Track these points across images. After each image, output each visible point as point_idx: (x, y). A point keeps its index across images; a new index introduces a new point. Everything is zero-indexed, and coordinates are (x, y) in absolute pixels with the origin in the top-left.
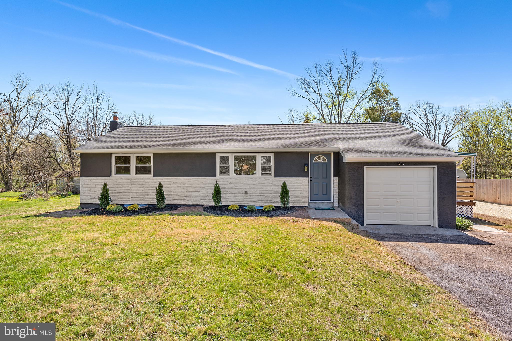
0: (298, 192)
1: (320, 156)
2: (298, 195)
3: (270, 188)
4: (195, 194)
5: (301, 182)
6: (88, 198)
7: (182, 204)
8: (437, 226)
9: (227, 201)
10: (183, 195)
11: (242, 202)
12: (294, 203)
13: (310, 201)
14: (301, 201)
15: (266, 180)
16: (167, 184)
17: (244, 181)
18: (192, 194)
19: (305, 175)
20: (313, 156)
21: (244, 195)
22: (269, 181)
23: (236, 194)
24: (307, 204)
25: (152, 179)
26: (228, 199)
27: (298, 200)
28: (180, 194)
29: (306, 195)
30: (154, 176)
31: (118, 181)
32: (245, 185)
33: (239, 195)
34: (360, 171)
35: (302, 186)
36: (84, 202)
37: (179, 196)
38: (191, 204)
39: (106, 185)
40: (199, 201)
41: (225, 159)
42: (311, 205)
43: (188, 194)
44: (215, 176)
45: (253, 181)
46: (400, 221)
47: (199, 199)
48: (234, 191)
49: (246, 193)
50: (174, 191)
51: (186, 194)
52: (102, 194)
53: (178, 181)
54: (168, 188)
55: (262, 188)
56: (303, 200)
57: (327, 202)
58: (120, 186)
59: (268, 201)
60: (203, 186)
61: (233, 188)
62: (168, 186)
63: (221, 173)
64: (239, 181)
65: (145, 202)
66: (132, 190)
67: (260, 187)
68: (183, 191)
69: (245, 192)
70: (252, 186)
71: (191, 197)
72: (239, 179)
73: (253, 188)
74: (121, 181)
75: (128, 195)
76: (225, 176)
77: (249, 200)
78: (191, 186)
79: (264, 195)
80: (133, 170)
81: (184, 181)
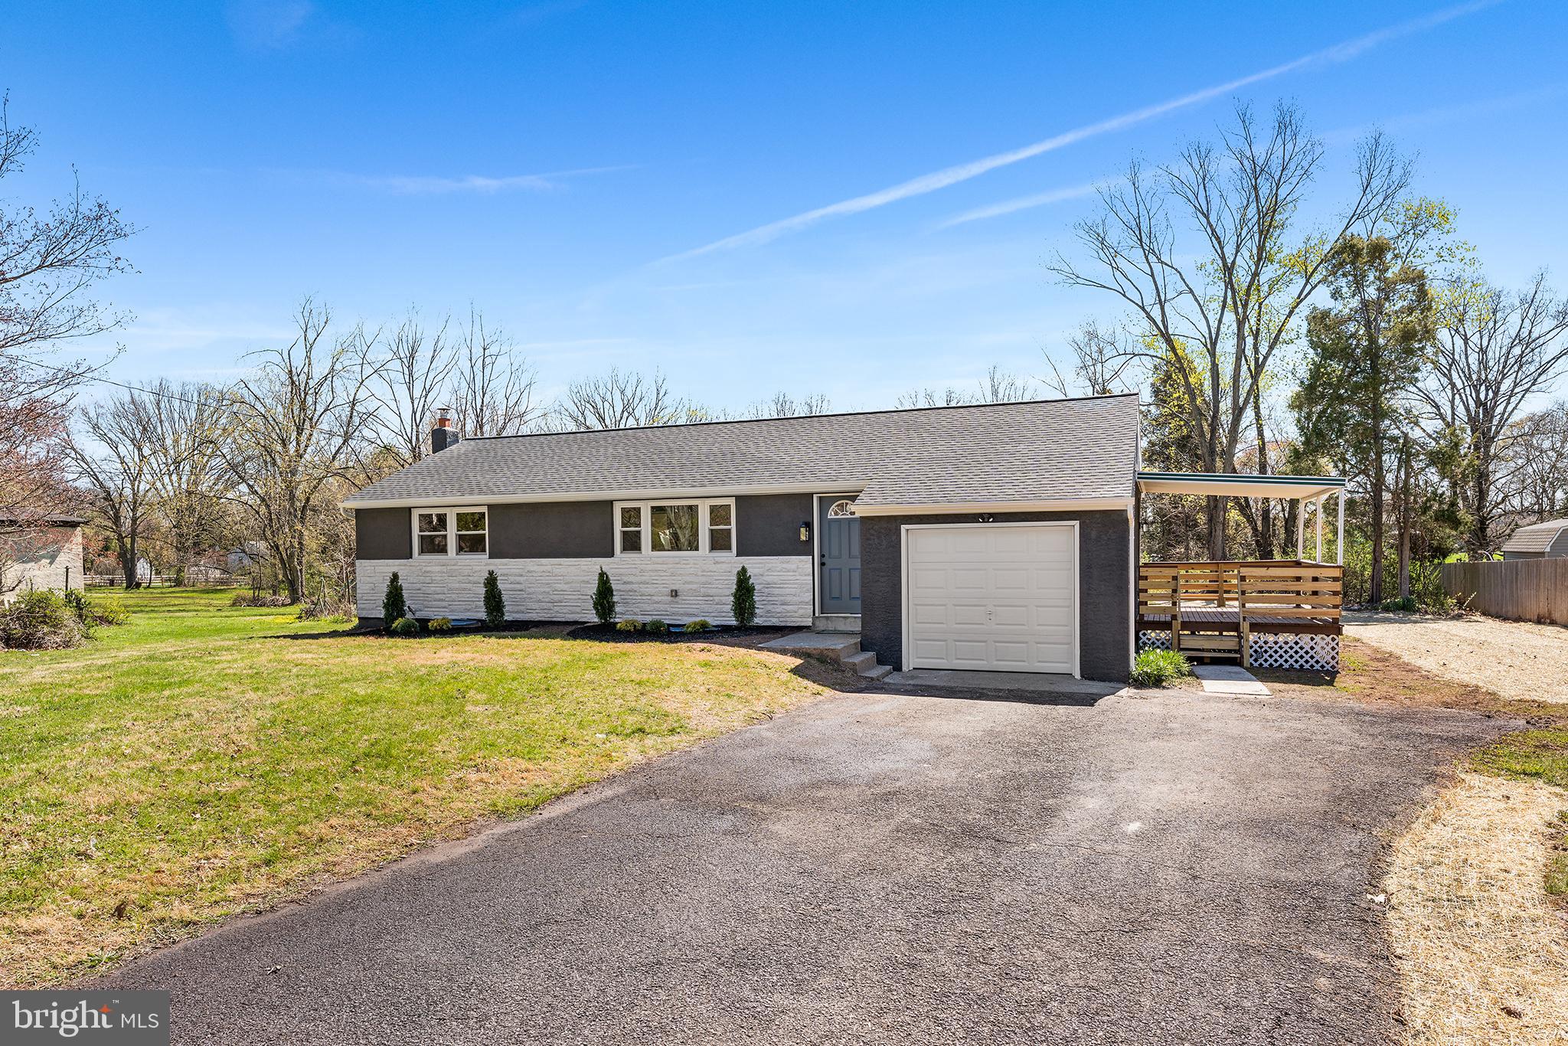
0: (787, 591)
1: (844, 501)
2: (789, 599)
3: (726, 582)
4: (570, 597)
5: (794, 567)
6: (371, 606)
7: (547, 619)
8: (1078, 676)
9: (635, 614)
10: (547, 600)
11: (668, 615)
12: (781, 619)
13: (817, 615)
14: (796, 615)
15: (717, 563)
16: (516, 575)
17: (671, 566)
18: (566, 597)
19: (806, 549)
20: (826, 501)
21: (669, 598)
22: (724, 566)
23: (654, 598)
24: (809, 622)
25: (487, 565)
26: (638, 610)
27: (788, 612)
28: (541, 597)
29: (807, 600)
30: (490, 557)
31: (424, 569)
32: (673, 575)
33: (660, 598)
34: (894, 538)
35: (798, 578)
36: (364, 614)
37: (540, 601)
38: (563, 620)
39: (395, 577)
40: (578, 613)
41: (632, 516)
42: (817, 623)
43: (556, 598)
44: (612, 555)
45: (688, 566)
46: (996, 663)
47: (578, 609)
48: (650, 590)
49: (675, 594)
50: (530, 590)
51: (552, 597)
52: (389, 595)
53: (535, 568)
54: (518, 583)
55: (710, 584)
56: (801, 612)
57: (855, 618)
58: (428, 580)
59: (724, 614)
60: (585, 578)
61: (648, 583)
62: (518, 579)
63: (625, 549)
64: (659, 567)
65: (475, 614)
66: (450, 589)
67: (703, 579)
68: (547, 590)
69: (672, 591)
70: (688, 579)
71: (563, 604)
72: (660, 560)
73: (691, 583)
74: (428, 569)
75: (442, 600)
76: (631, 556)
77: (682, 611)
78: (561, 578)
79: (713, 600)
80: (452, 544)
81: (549, 568)
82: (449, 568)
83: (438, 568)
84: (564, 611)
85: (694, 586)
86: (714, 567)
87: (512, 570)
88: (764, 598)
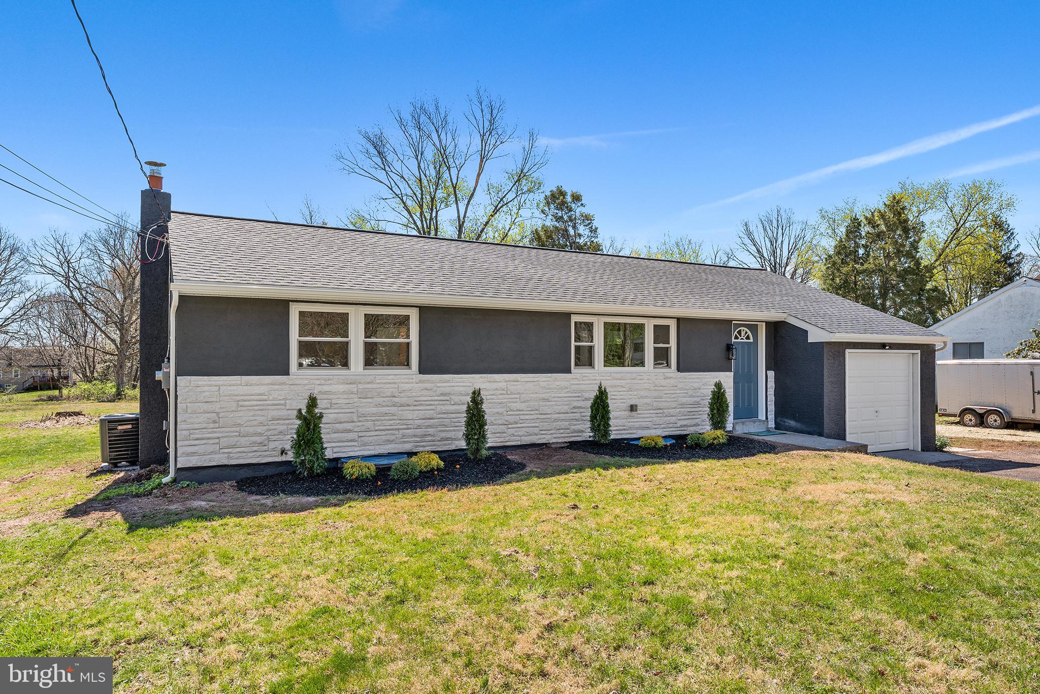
1: (742, 328)
4: (527, 417)
7: (498, 445)
8: (920, 450)
10: (500, 422)
11: (625, 430)
13: (733, 421)
17: (628, 381)
18: (522, 417)
19: (728, 367)
21: (629, 413)
22: (668, 381)
23: (613, 414)
25: (416, 383)
28: (492, 419)
29: (731, 409)
30: (421, 372)
32: (630, 390)
36: (194, 461)
38: (519, 443)
40: (536, 434)
41: (584, 330)
42: (737, 427)
43: (511, 419)
45: (643, 381)
46: (879, 446)
47: (536, 430)
49: (633, 408)
55: (660, 398)
59: (671, 425)
60: (545, 396)
63: (580, 364)
64: (618, 382)
67: (655, 394)
68: (501, 410)
69: (632, 406)
70: (643, 393)
71: (519, 425)
72: (618, 376)
73: (646, 397)
74: (326, 388)
75: (349, 431)
76: (585, 371)
77: (637, 425)
78: (518, 396)
79: (663, 413)
80: (357, 354)
81: (503, 385)
82: (360, 386)
83: (342, 388)
84: (520, 433)
85: (648, 401)
86: (664, 382)
87: (456, 388)
88: (700, 409)
